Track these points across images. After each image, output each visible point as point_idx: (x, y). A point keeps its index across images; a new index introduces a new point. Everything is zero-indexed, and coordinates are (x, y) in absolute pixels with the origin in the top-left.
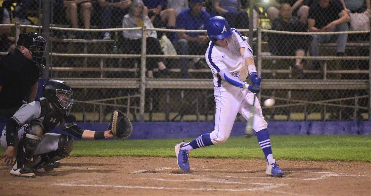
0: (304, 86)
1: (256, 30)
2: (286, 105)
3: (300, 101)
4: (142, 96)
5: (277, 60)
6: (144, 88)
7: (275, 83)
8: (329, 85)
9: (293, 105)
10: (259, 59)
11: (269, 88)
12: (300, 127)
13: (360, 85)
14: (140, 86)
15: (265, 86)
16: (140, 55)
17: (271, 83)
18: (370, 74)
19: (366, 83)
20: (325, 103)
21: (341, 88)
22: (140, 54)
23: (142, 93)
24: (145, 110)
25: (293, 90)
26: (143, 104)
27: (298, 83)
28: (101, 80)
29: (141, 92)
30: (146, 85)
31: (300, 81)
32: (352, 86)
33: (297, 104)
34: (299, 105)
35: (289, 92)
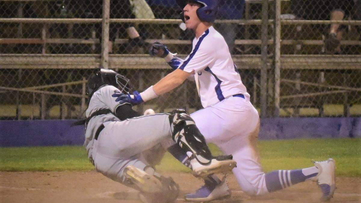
0: (345, 64)
2: (318, 94)
3: (340, 87)
7: (302, 60)
9: (328, 92)
10: (278, 25)
12: (340, 126)
14: (100, 65)
15: (286, 64)
16: (100, 19)
25: (328, 71)
27: (336, 60)
28: (43, 56)
30: (110, 64)
33: (334, 92)
34: (338, 94)
35: (323, 74)
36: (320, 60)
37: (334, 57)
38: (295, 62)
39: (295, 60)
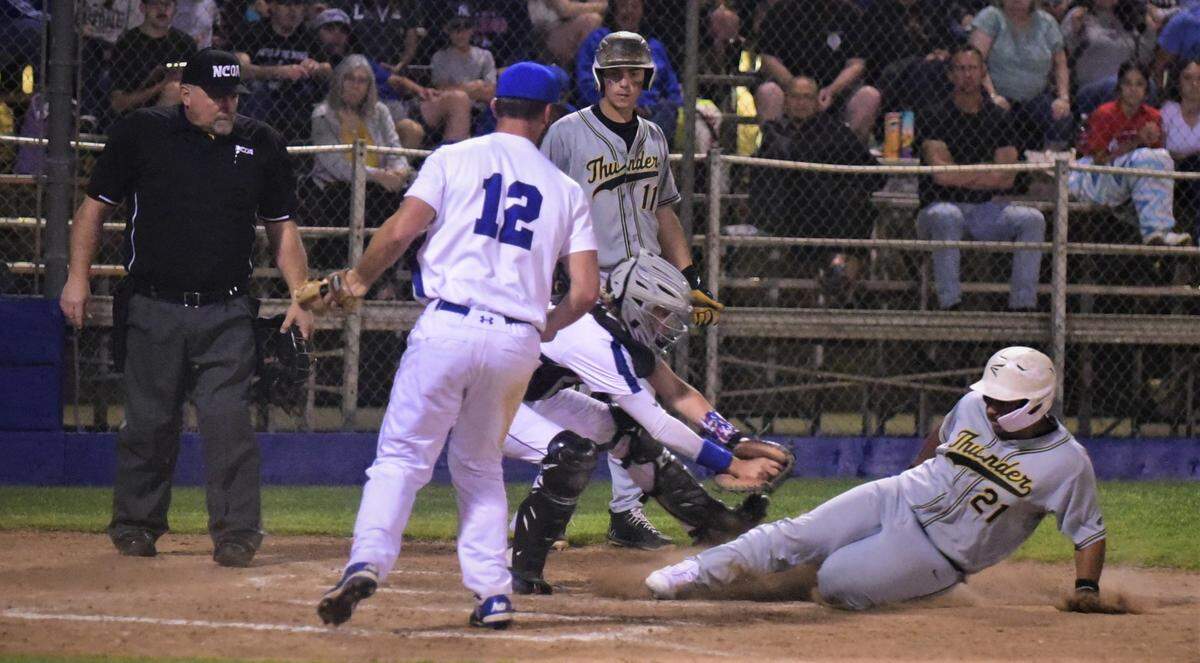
0: (852, 328)
1: (704, 155)
2: (796, 388)
3: (839, 376)
4: (351, 355)
5: (782, 248)
6: (356, 329)
7: (763, 319)
8: (927, 326)
9: (819, 386)
10: (714, 245)
11: (743, 334)
12: (837, 453)
13: (1025, 328)
14: (344, 323)
15: (729, 326)
16: (345, 229)
17: (751, 319)
18: (1053, 295)
19: (1042, 324)
20: (915, 381)
21: (965, 338)
22: (347, 225)
23: (350, 344)
24: (358, 395)
25: (832, 342)
26: (352, 378)
27: (834, 321)
29: (348, 342)
30: (363, 320)
31: (840, 314)
32: (999, 331)
33: (830, 385)
34: (836, 389)
35: (820, 349)
36: (799, 320)
37: (830, 314)
38: (748, 323)
39: (747, 319)
